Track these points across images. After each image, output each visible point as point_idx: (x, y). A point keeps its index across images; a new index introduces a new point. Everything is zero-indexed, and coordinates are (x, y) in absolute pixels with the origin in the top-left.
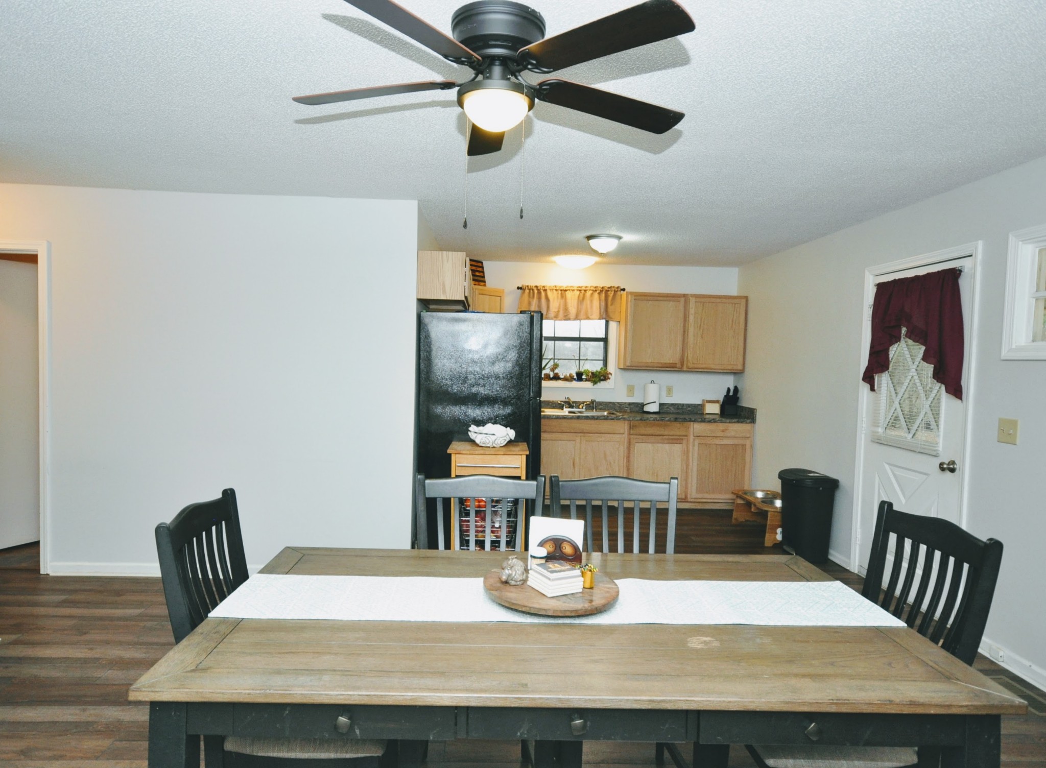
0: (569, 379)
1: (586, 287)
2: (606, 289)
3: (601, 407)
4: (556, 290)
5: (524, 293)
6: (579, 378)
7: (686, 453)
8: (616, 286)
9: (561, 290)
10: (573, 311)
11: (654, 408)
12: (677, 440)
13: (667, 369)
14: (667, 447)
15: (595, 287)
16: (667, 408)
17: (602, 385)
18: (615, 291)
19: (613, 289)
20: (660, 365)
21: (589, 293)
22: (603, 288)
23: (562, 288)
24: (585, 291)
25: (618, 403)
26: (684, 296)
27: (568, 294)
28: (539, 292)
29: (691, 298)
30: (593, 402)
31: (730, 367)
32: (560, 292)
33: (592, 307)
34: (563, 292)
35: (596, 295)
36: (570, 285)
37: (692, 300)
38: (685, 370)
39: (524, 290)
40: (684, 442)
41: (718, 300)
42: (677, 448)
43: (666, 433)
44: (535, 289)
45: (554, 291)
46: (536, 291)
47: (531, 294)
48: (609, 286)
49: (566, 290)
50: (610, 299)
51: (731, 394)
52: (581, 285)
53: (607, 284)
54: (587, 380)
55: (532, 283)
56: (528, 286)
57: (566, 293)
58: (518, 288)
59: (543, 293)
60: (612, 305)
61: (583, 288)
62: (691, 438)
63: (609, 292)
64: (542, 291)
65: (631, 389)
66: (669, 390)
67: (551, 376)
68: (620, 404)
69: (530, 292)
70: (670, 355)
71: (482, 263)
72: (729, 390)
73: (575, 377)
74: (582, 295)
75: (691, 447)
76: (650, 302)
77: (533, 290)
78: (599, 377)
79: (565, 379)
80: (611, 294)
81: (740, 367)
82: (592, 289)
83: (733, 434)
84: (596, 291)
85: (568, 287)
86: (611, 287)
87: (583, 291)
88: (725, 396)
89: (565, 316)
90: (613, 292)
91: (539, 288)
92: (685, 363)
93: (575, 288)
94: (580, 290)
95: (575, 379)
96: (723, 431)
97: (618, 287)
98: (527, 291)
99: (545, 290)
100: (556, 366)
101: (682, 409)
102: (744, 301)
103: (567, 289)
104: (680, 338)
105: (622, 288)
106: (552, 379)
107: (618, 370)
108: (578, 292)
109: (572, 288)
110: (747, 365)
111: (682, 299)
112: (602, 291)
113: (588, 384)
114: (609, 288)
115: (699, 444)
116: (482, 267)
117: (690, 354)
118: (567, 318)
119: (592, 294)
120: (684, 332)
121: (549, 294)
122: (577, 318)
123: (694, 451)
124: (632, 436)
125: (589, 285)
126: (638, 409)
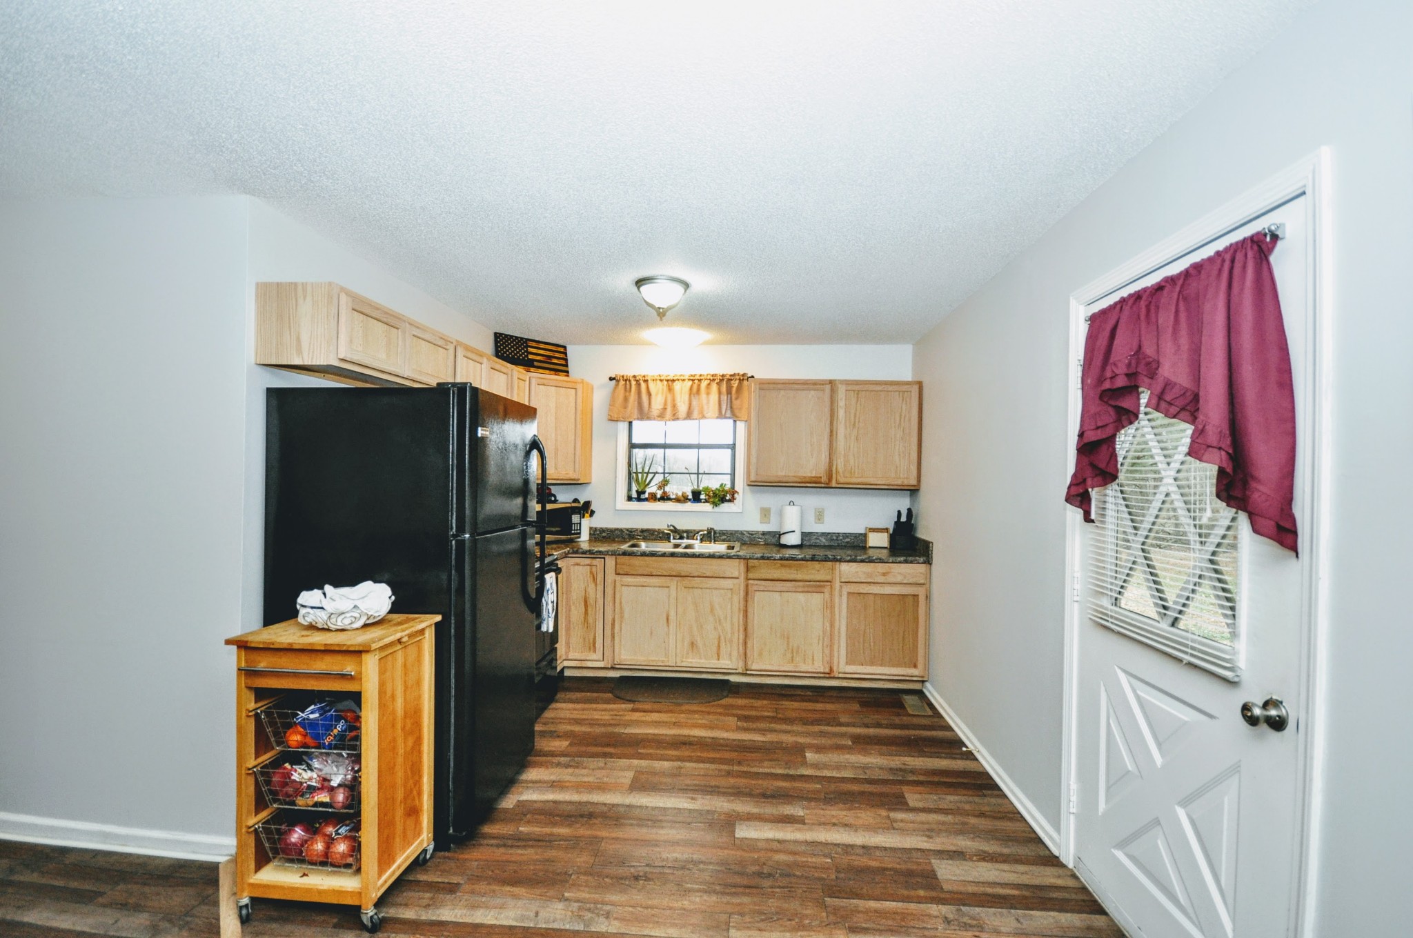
0: (683, 499)
1: (701, 375)
2: (728, 377)
3: (724, 537)
4: (661, 380)
5: (617, 385)
6: (696, 496)
7: (830, 606)
8: (741, 373)
9: (668, 381)
10: (682, 408)
11: (793, 539)
12: (817, 586)
13: (809, 485)
14: (801, 597)
15: (713, 376)
16: (816, 539)
17: (725, 507)
18: (740, 379)
19: (737, 377)
20: (799, 480)
21: (704, 384)
22: (723, 376)
23: (668, 378)
24: (700, 380)
25: (748, 532)
26: (831, 382)
27: (677, 386)
28: (638, 384)
29: (840, 386)
30: (710, 531)
31: (899, 482)
32: (665, 383)
33: (708, 403)
34: (670, 382)
35: (714, 387)
36: (679, 373)
37: (842, 390)
38: (834, 486)
39: (618, 381)
40: (827, 590)
41: (879, 388)
42: (816, 599)
43: (799, 577)
44: (632, 380)
45: (658, 382)
46: (633, 383)
47: (628, 386)
48: (732, 373)
49: (673, 381)
50: (734, 390)
51: (903, 519)
52: (693, 374)
53: (729, 371)
54: (706, 501)
55: (629, 373)
56: (623, 377)
57: (675, 384)
58: (611, 379)
59: (643, 385)
60: (736, 399)
61: (697, 377)
62: (837, 585)
63: (733, 382)
64: (641, 382)
65: (765, 513)
66: (820, 516)
67: (659, 496)
68: (751, 534)
69: (626, 384)
70: (813, 466)
71: (565, 347)
72: (899, 513)
73: (690, 497)
74: (695, 387)
75: (837, 600)
76: (782, 392)
77: (630, 381)
78: (721, 497)
79: (678, 500)
80: (735, 384)
81: (913, 482)
82: (709, 377)
83: (899, 579)
84: (714, 380)
85: (676, 375)
86: (734, 375)
87: (696, 381)
88: (896, 522)
89: (674, 415)
90: (737, 381)
91: (638, 378)
92: (834, 476)
93: (686, 377)
94: (693, 380)
95: (690, 500)
96: (884, 574)
97: (743, 375)
98: (622, 383)
99: (646, 381)
100: (665, 483)
101: (837, 540)
102: (915, 389)
103: (675, 378)
104: (826, 442)
105: (749, 375)
106: (659, 500)
107: (747, 488)
108: (691, 383)
109: (682, 378)
110: (923, 478)
111: (828, 387)
112: (723, 380)
113: (707, 507)
114: (731, 375)
115: (849, 593)
116: (565, 354)
117: (839, 464)
118: (675, 417)
119: (709, 384)
120: (831, 432)
121: (651, 385)
122: (689, 416)
123: (842, 605)
124: (750, 582)
125: (705, 373)
126: (774, 540)
